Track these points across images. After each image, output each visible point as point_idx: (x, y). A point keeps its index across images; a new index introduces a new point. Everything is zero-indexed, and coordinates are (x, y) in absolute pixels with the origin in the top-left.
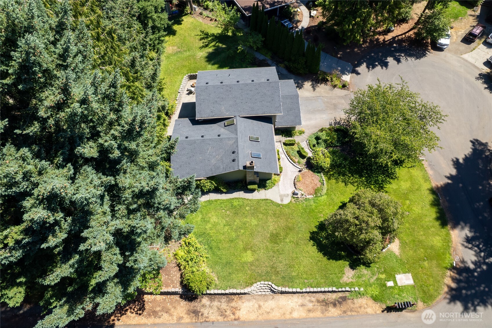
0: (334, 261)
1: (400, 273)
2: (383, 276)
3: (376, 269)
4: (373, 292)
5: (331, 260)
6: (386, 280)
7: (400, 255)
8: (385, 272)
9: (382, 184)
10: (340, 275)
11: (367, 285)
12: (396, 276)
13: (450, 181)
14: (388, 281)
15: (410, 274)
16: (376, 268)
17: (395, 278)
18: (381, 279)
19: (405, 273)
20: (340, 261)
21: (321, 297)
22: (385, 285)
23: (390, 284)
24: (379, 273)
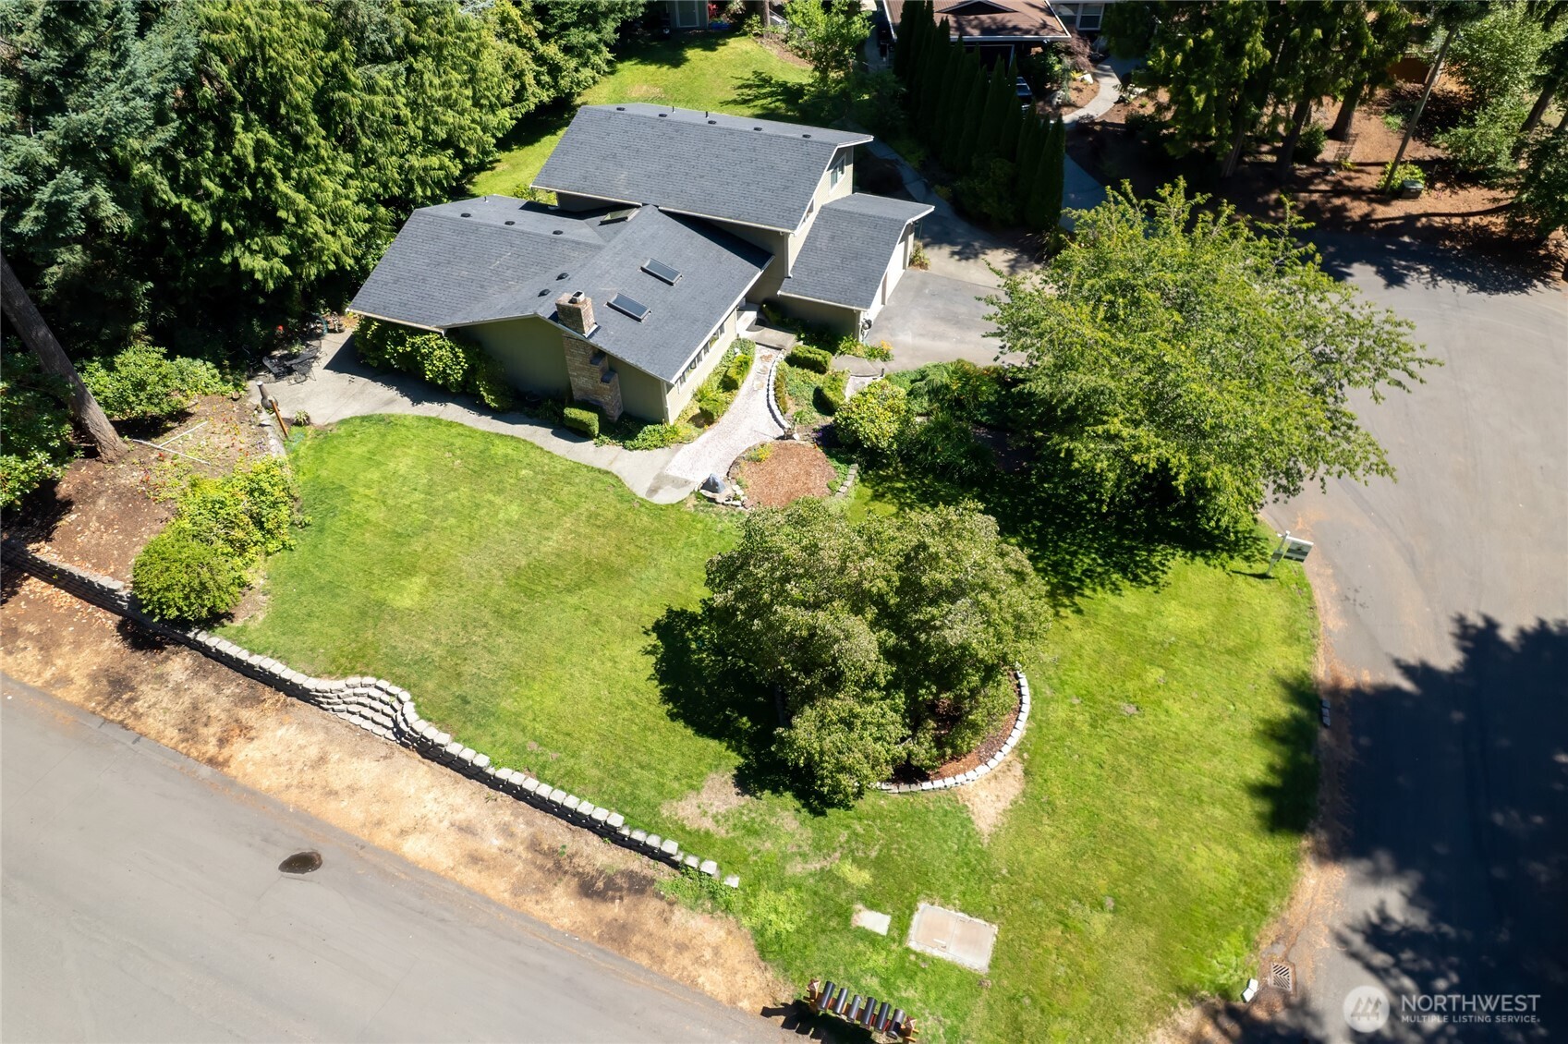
0: (690, 732)
1: (946, 901)
2: (860, 877)
3: (844, 836)
4: (773, 917)
5: (680, 725)
6: (862, 899)
7: (994, 836)
8: (880, 865)
9: (1079, 580)
10: (676, 785)
11: (764, 876)
12: (922, 905)
13: (1407, 685)
14: (872, 906)
15: (995, 928)
16: (846, 833)
17: (912, 909)
18: (841, 883)
19: (971, 910)
20: (713, 743)
21: (554, 835)
22: (845, 915)
23: (875, 921)
24: (850, 854)
